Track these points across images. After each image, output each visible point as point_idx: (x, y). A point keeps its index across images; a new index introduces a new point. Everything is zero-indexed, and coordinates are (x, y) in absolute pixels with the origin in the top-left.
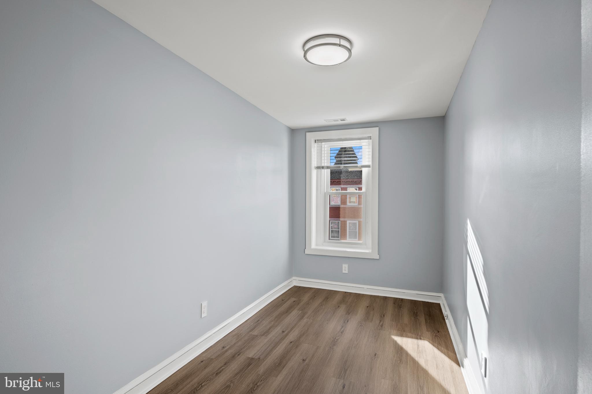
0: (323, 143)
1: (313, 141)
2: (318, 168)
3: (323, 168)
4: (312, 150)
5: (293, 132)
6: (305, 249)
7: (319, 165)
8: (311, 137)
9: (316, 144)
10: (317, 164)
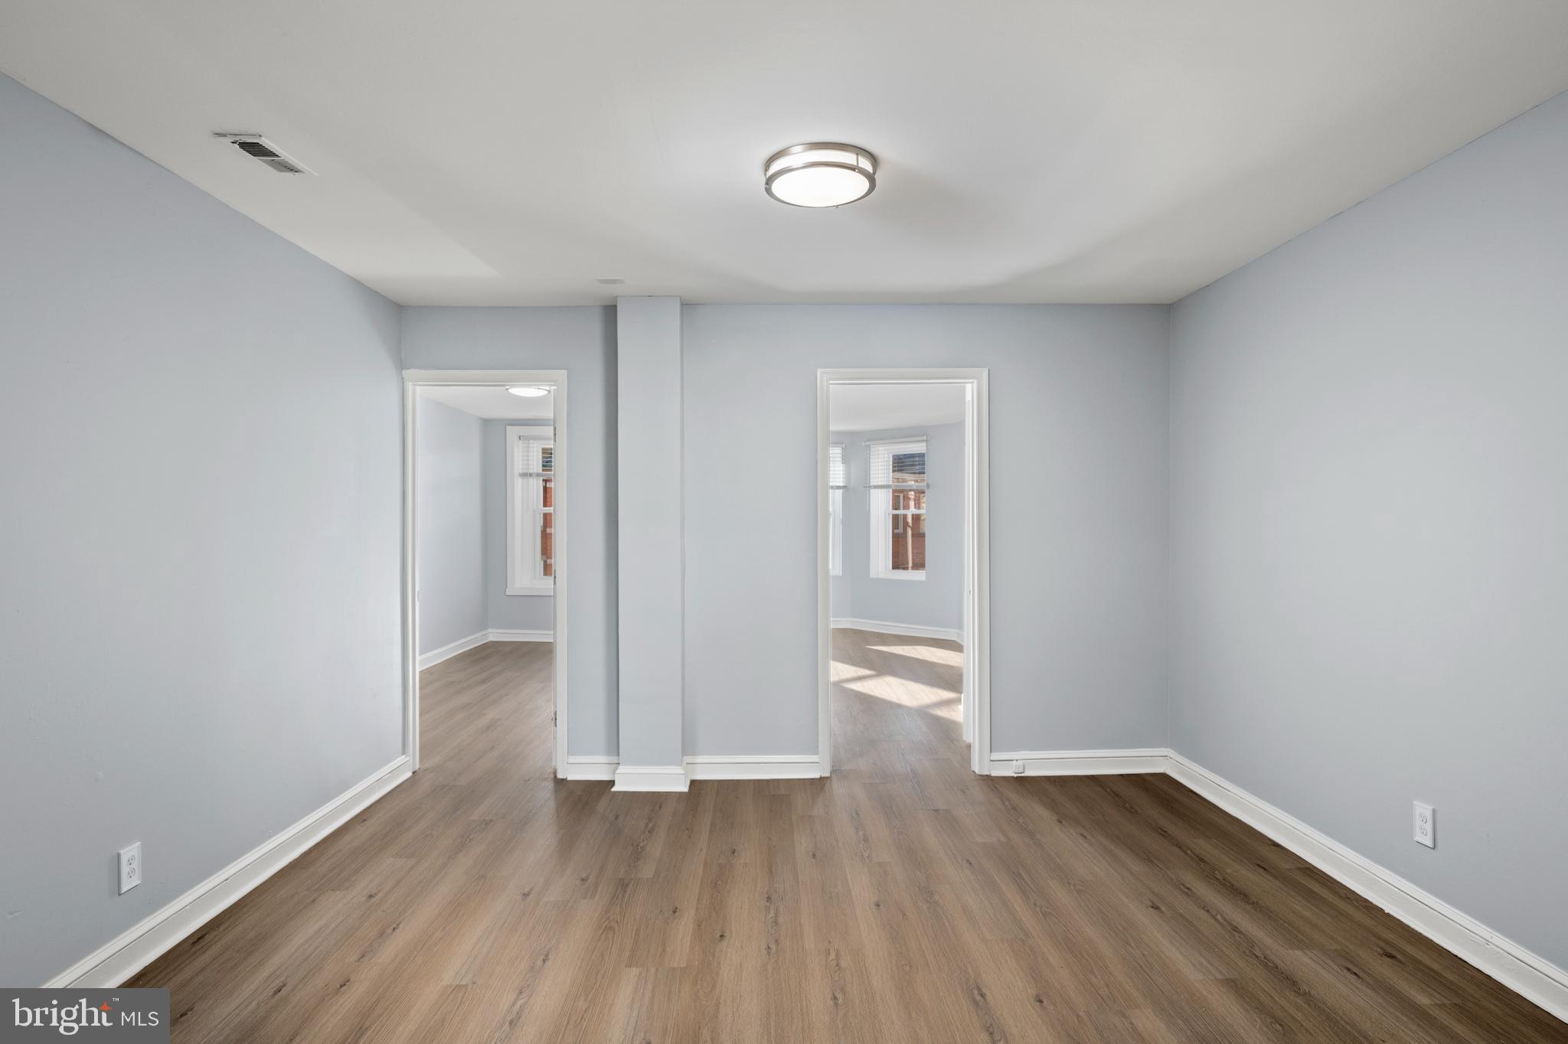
0: (531, 441)
1: (516, 438)
2: (524, 475)
3: (531, 475)
4: (516, 450)
5: (487, 423)
6: (506, 587)
7: (525, 471)
8: (512, 432)
9: (521, 441)
10: (523, 469)
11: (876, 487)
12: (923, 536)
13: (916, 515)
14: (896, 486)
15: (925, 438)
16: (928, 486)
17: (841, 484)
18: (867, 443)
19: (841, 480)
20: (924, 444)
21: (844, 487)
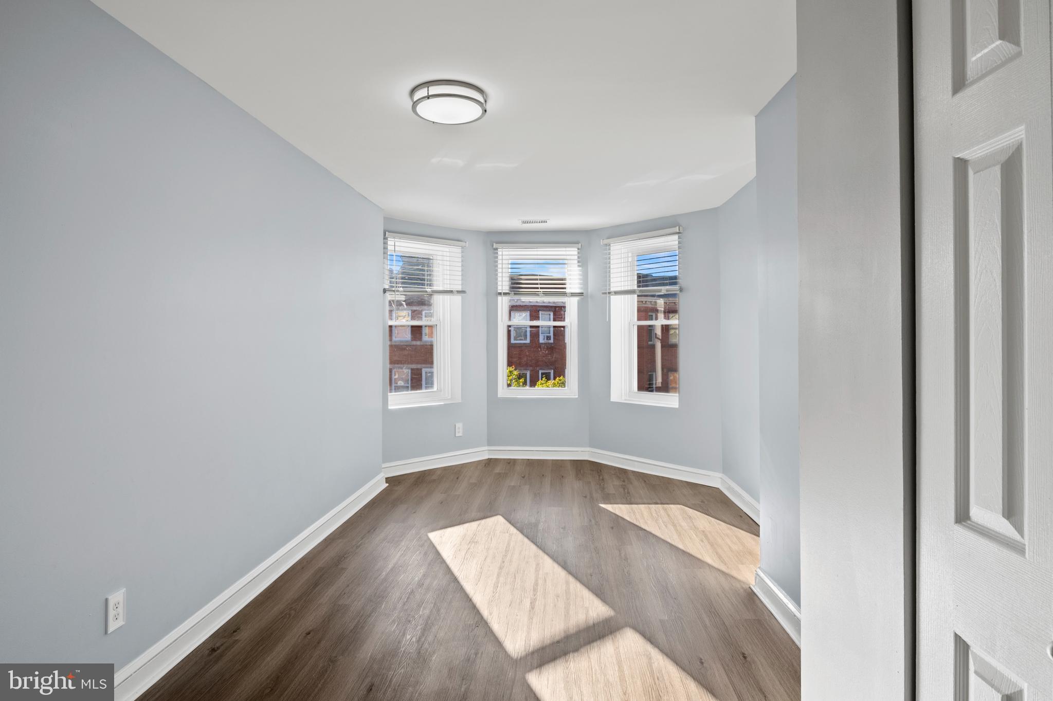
11: (616, 293)
12: (675, 346)
13: (666, 325)
14: (640, 291)
15: (677, 229)
16: (681, 290)
17: (578, 291)
18: (606, 241)
19: (578, 286)
20: (676, 237)
21: (581, 294)
